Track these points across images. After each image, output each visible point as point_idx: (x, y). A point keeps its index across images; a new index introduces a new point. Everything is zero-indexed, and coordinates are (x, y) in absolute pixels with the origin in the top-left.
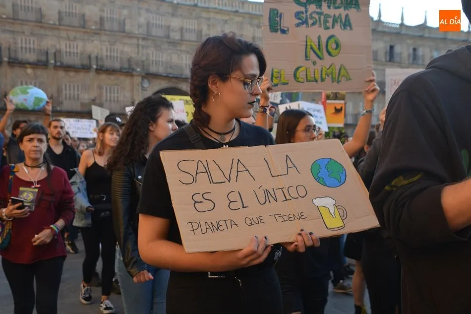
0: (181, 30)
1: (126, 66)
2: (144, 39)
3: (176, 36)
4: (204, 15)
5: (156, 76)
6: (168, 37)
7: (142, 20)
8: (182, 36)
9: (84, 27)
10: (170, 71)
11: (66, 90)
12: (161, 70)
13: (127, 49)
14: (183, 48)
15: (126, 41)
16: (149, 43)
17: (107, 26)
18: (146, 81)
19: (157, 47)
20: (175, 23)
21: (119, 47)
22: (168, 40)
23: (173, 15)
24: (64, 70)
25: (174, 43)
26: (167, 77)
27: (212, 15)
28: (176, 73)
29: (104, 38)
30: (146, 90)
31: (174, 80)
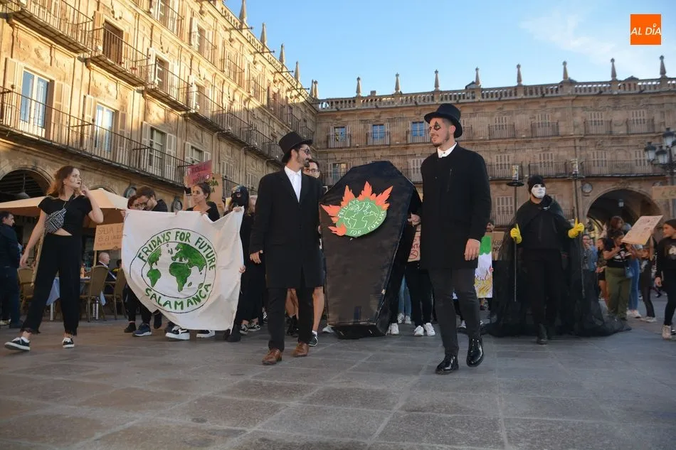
0: (627, 122)
1: (562, 171)
2: (581, 139)
3: (621, 131)
4: (655, 101)
5: (599, 178)
6: (611, 133)
7: (578, 120)
8: (628, 129)
9: (514, 137)
10: (616, 171)
11: (499, 204)
12: (605, 171)
13: (563, 153)
14: (631, 142)
15: (561, 144)
16: (588, 142)
17: (540, 132)
18: (587, 185)
19: (599, 146)
20: (618, 116)
21: (554, 152)
22: (611, 137)
23: (615, 108)
24: (496, 184)
25: (618, 139)
26: (612, 178)
27: (665, 100)
28: (624, 172)
29: (536, 145)
30: (588, 196)
31: (622, 181)
